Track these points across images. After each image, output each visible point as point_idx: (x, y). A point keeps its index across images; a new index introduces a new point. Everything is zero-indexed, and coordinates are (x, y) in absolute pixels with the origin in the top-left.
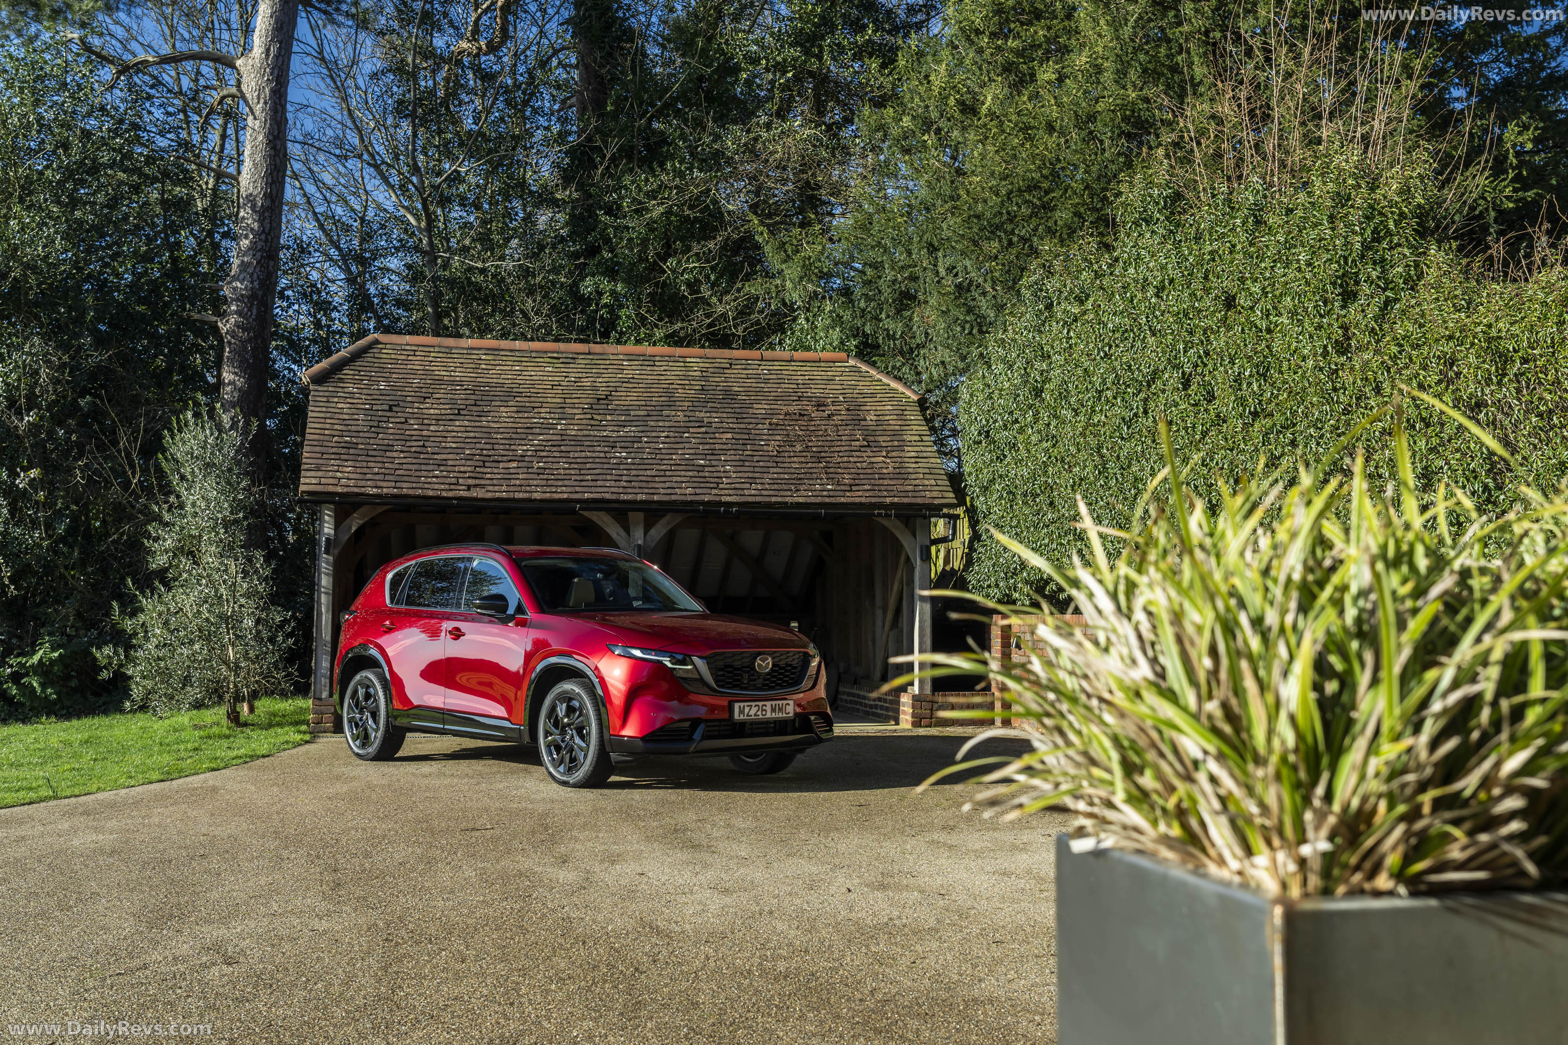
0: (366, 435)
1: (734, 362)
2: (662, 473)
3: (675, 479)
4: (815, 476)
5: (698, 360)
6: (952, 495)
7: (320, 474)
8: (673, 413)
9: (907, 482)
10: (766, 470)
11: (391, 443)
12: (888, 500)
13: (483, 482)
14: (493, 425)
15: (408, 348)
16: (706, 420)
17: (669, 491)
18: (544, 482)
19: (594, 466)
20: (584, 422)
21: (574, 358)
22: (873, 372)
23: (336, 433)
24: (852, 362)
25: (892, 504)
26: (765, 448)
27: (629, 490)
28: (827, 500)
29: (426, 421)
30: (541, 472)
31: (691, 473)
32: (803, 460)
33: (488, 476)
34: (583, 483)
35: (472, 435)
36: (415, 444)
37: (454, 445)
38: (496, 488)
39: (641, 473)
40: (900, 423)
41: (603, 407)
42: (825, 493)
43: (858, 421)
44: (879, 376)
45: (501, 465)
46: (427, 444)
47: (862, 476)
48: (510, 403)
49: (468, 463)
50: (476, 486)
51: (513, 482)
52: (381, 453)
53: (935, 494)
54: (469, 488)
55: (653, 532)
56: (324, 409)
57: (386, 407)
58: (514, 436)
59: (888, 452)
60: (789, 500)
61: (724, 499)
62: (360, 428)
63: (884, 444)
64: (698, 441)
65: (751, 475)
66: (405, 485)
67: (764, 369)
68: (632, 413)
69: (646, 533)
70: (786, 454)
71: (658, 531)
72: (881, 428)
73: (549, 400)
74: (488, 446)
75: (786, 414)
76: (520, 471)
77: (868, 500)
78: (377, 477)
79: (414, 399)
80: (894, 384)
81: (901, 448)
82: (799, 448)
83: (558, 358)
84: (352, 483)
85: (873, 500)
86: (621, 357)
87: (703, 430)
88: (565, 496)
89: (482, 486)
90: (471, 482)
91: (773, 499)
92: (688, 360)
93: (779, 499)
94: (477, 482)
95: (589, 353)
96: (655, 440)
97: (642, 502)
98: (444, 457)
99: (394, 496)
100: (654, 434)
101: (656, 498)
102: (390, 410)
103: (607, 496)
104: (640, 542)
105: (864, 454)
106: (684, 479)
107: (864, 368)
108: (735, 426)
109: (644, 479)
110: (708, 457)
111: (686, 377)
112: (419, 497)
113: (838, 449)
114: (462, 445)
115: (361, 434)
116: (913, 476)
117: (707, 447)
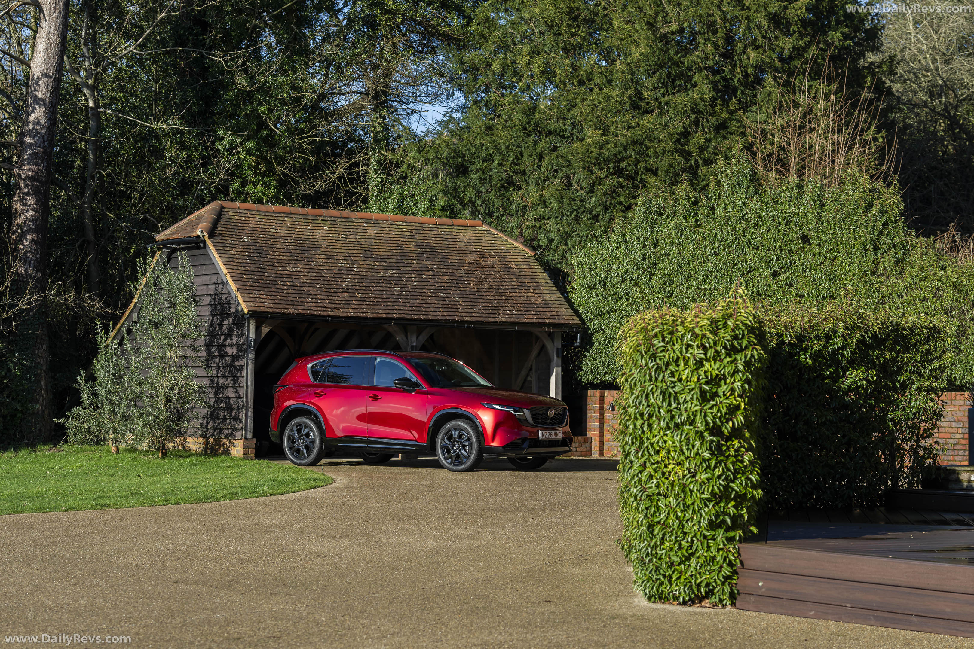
0: (258, 273)
1: (424, 225)
2: (426, 302)
3: (435, 306)
4: (504, 305)
5: (404, 224)
6: (577, 318)
7: (252, 300)
8: (410, 261)
9: (552, 310)
10: (476, 300)
11: (274, 279)
12: (547, 321)
13: (337, 306)
14: (319, 267)
15: (241, 211)
16: (430, 267)
17: (435, 313)
18: (369, 307)
19: (388, 296)
20: (366, 266)
21: (334, 221)
22: (501, 235)
23: (243, 272)
24: (485, 228)
25: (550, 323)
26: (469, 286)
27: (415, 313)
28: (517, 320)
29: (284, 265)
30: (362, 299)
31: (440, 302)
32: (492, 294)
33: (337, 302)
34: (389, 308)
35: (313, 274)
36: (287, 280)
37: (308, 281)
38: (346, 310)
39: (415, 301)
40: (531, 270)
41: (370, 256)
42: (514, 316)
43: (507, 268)
44: (505, 238)
45: (340, 295)
46: (294, 280)
47: (527, 306)
48: (319, 253)
49: (323, 293)
50: (335, 308)
51: (353, 306)
52: (273, 286)
53: (568, 318)
54: (333, 309)
55: (421, 337)
56: (226, 256)
57: (258, 255)
58: (336, 276)
59: (534, 290)
60: (497, 319)
61: (466, 319)
62: (253, 269)
63: (529, 285)
64: (432, 281)
65: (471, 304)
66: (299, 307)
67: (442, 231)
68: (388, 260)
69: (417, 337)
70: (482, 290)
71: (423, 337)
72: (523, 273)
73: (338, 251)
74: (325, 282)
75: (470, 263)
76: (353, 299)
77: (535, 321)
78: (282, 302)
79: (268, 249)
80: (516, 244)
81: (538, 287)
82: (486, 286)
83: (326, 221)
84: (271, 305)
85: (540, 321)
86: (360, 220)
87: (431, 273)
88: (384, 316)
89: (338, 309)
90: (331, 306)
91: (490, 320)
92: (398, 223)
93: (493, 320)
94: (333, 306)
95: (341, 218)
96: (409, 279)
97: (424, 320)
98: (307, 289)
99: (297, 314)
100: (407, 276)
101: (430, 317)
102: (261, 257)
103: (406, 316)
104: (414, 344)
105: (522, 291)
106: (440, 306)
107: (495, 232)
108: (447, 271)
109: (419, 305)
110: (444, 291)
111: (403, 236)
112: (309, 315)
113: (507, 287)
114: (312, 282)
115: (255, 273)
116: (553, 306)
117: (439, 285)
